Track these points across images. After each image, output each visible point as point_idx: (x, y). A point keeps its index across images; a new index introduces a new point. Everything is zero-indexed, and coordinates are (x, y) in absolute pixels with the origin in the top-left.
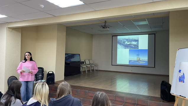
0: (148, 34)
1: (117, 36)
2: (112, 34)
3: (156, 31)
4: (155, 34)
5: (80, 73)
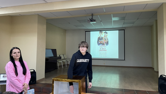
0: (119, 30)
1: (90, 31)
2: (85, 29)
3: (125, 28)
4: (124, 30)
5: (57, 69)
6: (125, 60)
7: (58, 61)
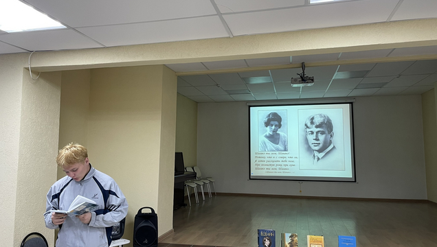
2: (248, 101)
3: (354, 97)
4: (352, 103)
5: (185, 205)
6: (355, 181)
7: (187, 184)
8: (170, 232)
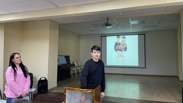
1: (106, 36)
2: (101, 34)
7: (71, 69)
8: (55, 87)
